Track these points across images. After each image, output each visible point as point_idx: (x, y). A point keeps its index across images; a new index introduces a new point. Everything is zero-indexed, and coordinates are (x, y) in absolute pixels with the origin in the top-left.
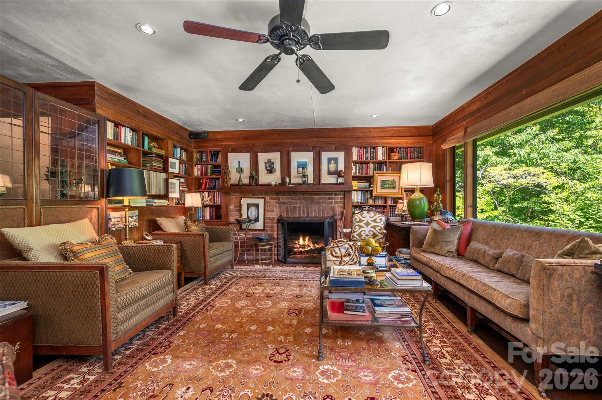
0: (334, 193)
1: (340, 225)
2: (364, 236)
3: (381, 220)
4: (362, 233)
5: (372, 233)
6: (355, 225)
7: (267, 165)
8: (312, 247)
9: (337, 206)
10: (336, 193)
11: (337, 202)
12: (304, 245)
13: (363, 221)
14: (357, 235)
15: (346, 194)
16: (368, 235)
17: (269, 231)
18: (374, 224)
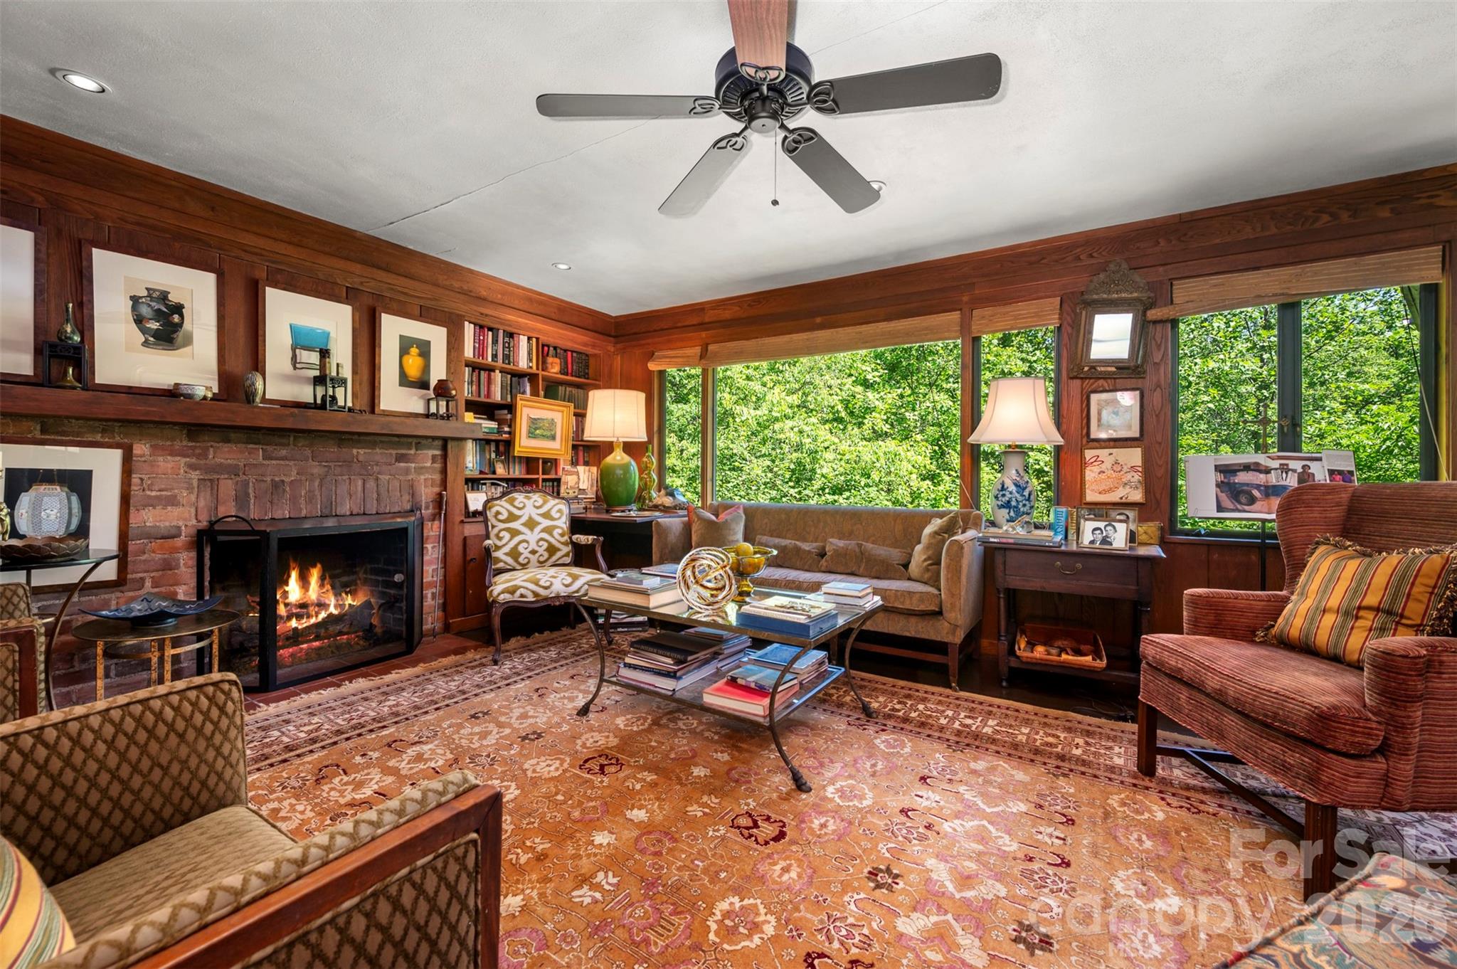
0: (415, 441)
1: (432, 533)
2: (526, 553)
3: (560, 511)
4: (521, 548)
5: (545, 545)
6: (496, 530)
7: (145, 311)
8: (333, 610)
9: (422, 481)
10: (419, 441)
11: (422, 468)
12: (303, 606)
13: (519, 517)
14: (506, 554)
15: (449, 446)
16: (536, 552)
17: (148, 584)
18: (546, 523)
